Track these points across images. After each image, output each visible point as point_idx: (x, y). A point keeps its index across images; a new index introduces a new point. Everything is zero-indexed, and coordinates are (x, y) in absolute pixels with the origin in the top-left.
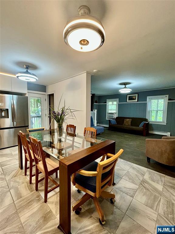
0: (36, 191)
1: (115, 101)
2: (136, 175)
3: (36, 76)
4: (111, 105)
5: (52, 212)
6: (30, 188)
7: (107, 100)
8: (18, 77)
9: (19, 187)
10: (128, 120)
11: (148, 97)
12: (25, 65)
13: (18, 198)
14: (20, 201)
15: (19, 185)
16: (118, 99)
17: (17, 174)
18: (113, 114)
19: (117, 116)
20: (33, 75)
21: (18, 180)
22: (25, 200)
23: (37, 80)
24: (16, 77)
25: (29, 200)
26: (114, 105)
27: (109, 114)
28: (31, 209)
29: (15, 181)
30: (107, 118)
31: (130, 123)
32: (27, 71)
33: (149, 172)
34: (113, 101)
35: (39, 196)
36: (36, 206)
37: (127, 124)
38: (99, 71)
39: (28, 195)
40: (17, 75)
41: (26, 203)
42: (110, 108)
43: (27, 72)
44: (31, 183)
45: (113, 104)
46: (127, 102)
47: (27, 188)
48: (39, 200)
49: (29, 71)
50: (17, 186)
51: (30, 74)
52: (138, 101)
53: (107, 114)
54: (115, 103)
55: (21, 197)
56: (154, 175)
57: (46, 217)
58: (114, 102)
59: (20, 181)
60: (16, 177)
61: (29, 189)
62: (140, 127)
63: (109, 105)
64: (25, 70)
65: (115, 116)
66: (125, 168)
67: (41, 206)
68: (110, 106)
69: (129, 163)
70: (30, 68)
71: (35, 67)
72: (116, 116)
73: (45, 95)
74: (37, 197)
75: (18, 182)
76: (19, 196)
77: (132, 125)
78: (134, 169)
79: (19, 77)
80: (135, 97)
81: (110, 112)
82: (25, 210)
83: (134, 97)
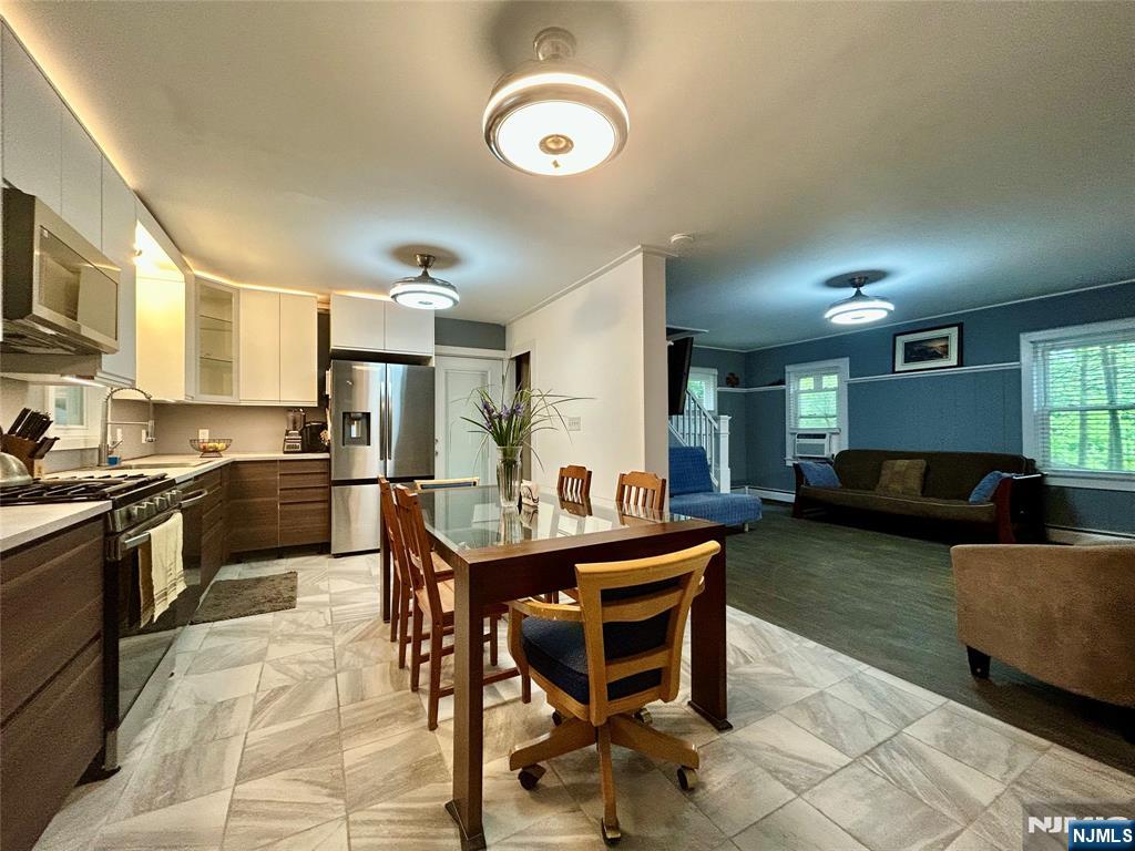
0: (413, 690)
1: (829, 372)
2: (863, 714)
3: (453, 288)
4: (810, 391)
5: (442, 760)
6: (395, 679)
7: (788, 368)
8: (394, 297)
9: (365, 670)
10: (901, 464)
11: (1026, 340)
12: (421, 255)
13: (353, 699)
14: (358, 709)
15: (365, 666)
16: (844, 363)
17: (368, 634)
18: (823, 436)
19: (846, 448)
20: (445, 284)
21: (367, 651)
22: (372, 710)
23: (455, 302)
24: (388, 299)
25: (385, 710)
26: (827, 390)
27: (800, 436)
28: (382, 736)
29: (358, 653)
30: (789, 456)
31: (914, 483)
32: (425, 273)
33: (953, 713)
34: (818, 375)
35: (416, 707)
36: (398, 734)
37: (898, 487)
38: (694, 238)
39: (383, 698)
40: (393, 292)
41: (372, 718)
42: (805, 409)
43: (425, 278)
44: (402, 664)
45: (818, 388)
46: (894, 372)
47: (388, 677)
48: (414, 719)
49: (431, 273)
50: (361, 666)
51: (433, 281)
52: (961, 363)
53: (788, 437)
54: (831, 381)
55: (362, 700)
56: (975, 731)
57: (419, 772)
58: (825, 378)
59: (373, 654)
60: (363, 643)
61: (392, 682)
62: (974, 503)
63: (798, 392)
64: (419, 272)
65: (834, 447)
66: (813, 678)
67: (413, 737)
68: (803, 396)
69: (843, 658)
70: (435, 264)
71: (449, 259)
72: (839, 445)
73: (501, 359)
74: (410, 709)
75: (367, 658)
76: (358, 694)
77: (927, 488)
78: (859, 688)
79: (399, 299)
80: (943, 344)
81: (805, 425)
82: (362, 735)
83: (938, 345)
